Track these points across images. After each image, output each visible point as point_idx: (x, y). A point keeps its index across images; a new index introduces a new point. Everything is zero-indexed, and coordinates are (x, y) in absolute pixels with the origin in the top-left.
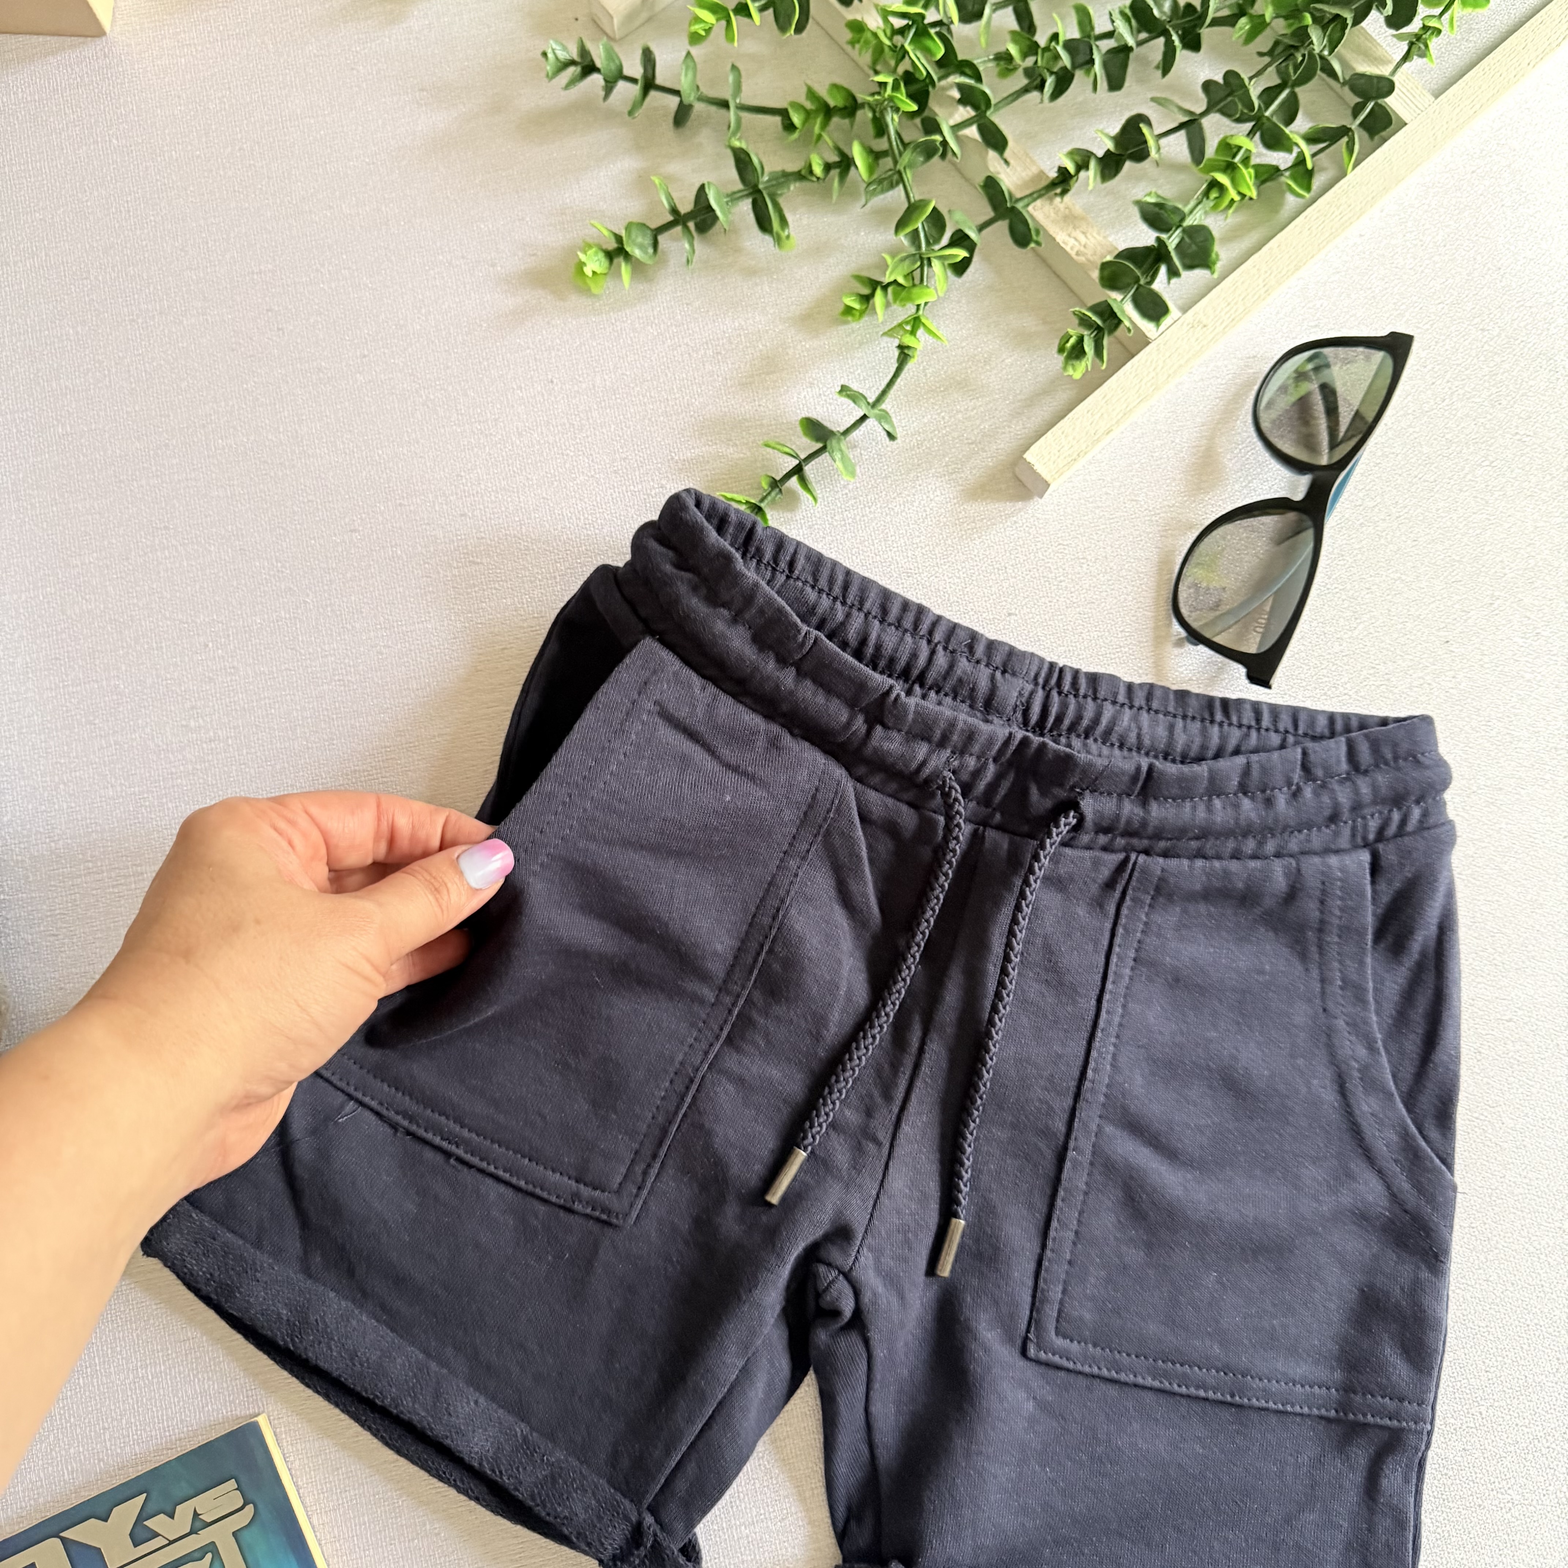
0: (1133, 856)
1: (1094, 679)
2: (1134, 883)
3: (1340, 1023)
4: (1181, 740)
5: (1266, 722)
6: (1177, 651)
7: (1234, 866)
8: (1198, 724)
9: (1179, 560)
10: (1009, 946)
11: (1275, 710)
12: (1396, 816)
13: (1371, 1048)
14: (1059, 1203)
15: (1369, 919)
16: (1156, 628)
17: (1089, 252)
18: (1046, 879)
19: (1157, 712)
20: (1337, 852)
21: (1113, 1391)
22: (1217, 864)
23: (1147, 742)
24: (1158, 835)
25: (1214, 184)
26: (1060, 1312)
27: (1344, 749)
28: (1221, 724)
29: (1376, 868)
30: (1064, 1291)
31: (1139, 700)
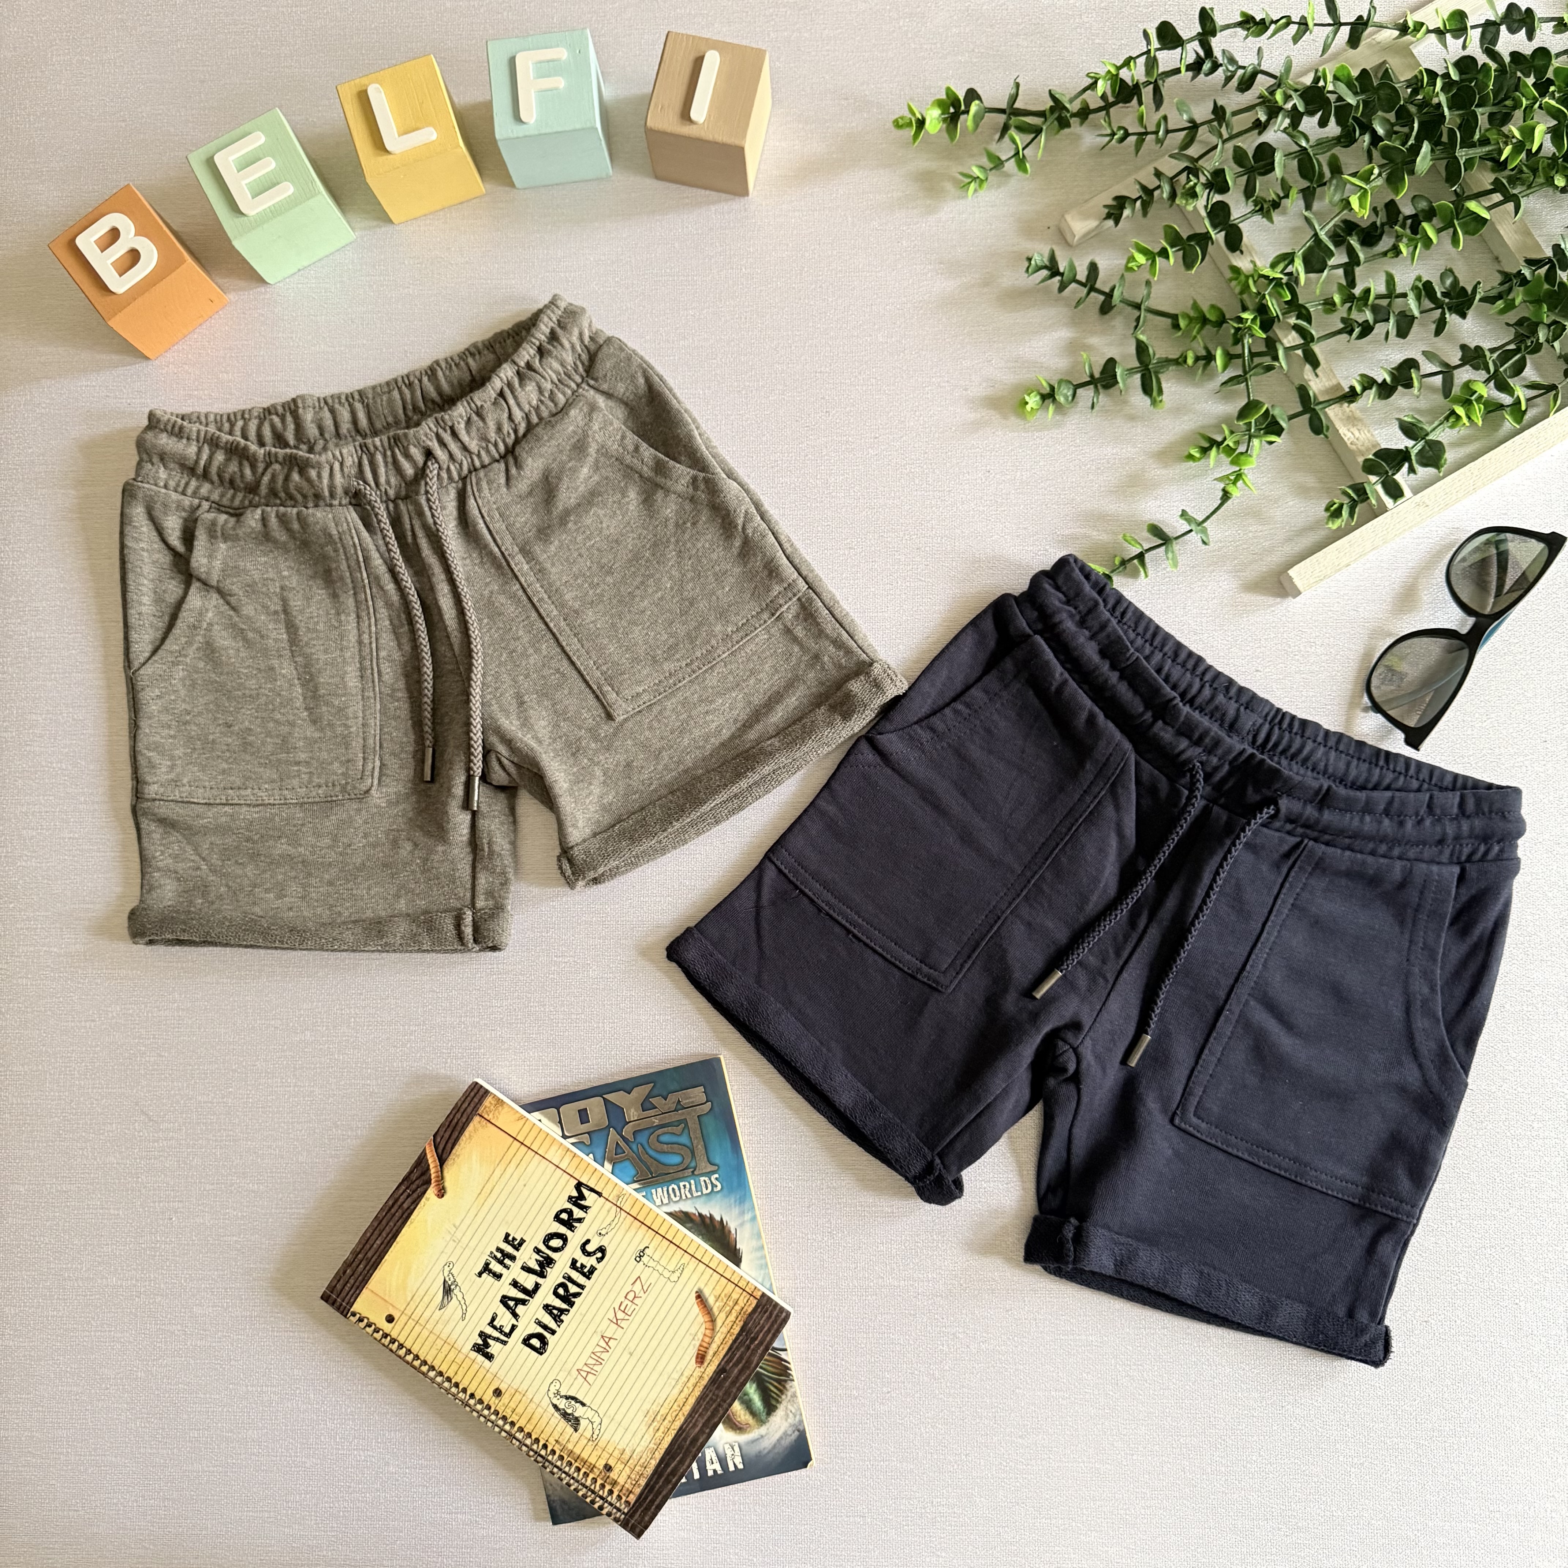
0: (1306, 841)
1: (1304, 723)
2: (1302, 858)
3: (1416, 970)
4: (1353, 772)
5: (1412, 771)
6: (1363, 714)
7: (1370, 859)
8: (1367, 765)
9: (1378, 655)
10: (1214, 880)
11: (1420, 765)
12: (1482, 848)
13: (1433, 989)
14: (1212, 1039)
15: (1450, 910)
16: (1353, 697)
17: (1359, 444)
18: (1246, 844)
19: (1341, 752)
20: (1438, 863)
21: (1221, 1156)
22: (1359, 856)
23: (1330, 770)
24: (1324, 831)
25: (1453, 413)
26: (1199, 1103)
27: (1457, 800)
28: (1382, 768)
29: (1461, 878)
30: (1204, 1092)
31: (1332, 742)
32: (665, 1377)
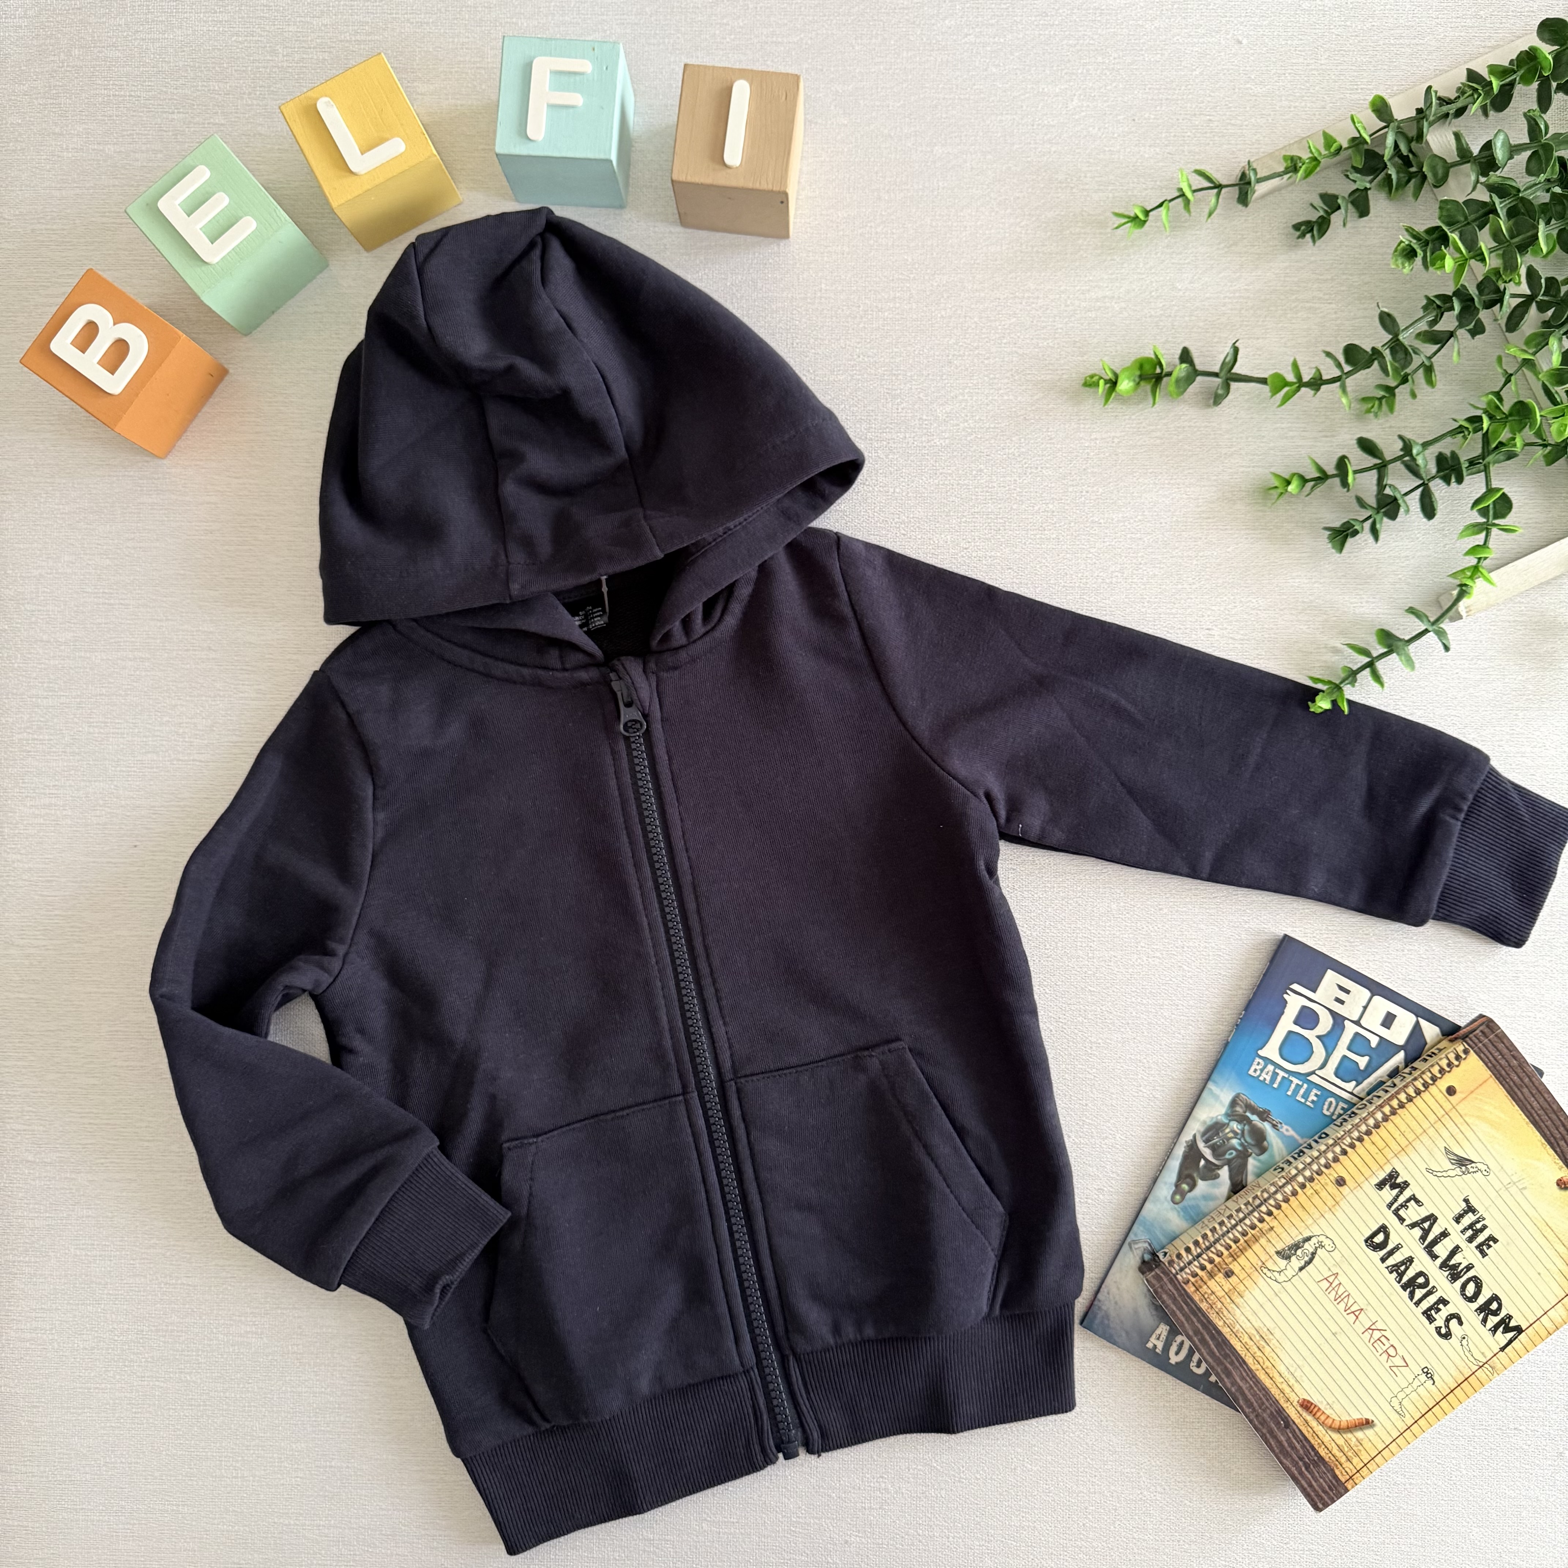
32: (1300, 1362)
